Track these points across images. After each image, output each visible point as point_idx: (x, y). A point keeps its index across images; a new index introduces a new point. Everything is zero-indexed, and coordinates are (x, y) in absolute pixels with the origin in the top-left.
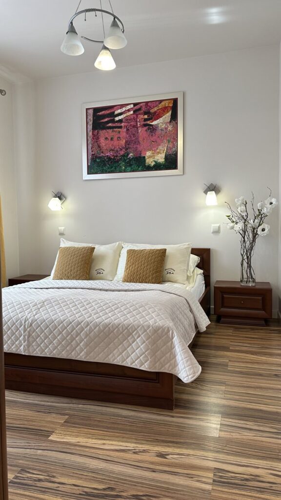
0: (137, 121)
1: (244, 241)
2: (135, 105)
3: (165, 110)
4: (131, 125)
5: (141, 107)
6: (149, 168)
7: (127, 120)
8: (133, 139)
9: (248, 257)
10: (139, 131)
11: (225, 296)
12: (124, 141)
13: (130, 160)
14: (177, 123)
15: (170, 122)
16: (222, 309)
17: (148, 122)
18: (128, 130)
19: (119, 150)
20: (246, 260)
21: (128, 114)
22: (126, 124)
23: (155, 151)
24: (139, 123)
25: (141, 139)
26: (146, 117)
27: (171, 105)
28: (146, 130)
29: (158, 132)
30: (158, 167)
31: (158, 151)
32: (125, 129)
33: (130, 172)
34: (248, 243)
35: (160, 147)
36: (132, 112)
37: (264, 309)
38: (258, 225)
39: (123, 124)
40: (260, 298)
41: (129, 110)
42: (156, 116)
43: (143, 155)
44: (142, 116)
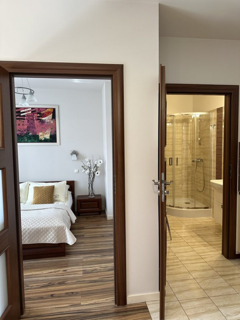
0: (33, 117)
1: (90, 177)
2: (32, 108)
3: (49, 113)
4: (30, 118)
5: (36, 110)
6: (41, 141)
7: (28, 115)
8: (32, 125)
9: (91, 185)
10: (35, 122)
11: (82, 203)
12: (26, 126)
13: (30, 136)
14: (55, 120)
15: (52, 119)
16: (81, 210)
17: (40, 118)
18: (28, 121)
19: (23, 131)
20: (91, 186)
21: (28, 113)
22: (27, 118)
23: (44, 132)
24: (34, 118)
25: (36, 126)
26: (39, 115)
27: (52, 111)
28: (39, 122)
29: (46, 124)
30: (46, 141)
31: (46, 133)
32: (27, 121)
33: (30, 142)
34: (91, 178)
35: (47, 131)
36: (30, 112)
37: (98, 207)
38: (95, 171)
39: (25, 118)
40: (97, 203)
41: (29, 111)
42: (44, 115)
43: (37, 134)
44: (36, 115)
